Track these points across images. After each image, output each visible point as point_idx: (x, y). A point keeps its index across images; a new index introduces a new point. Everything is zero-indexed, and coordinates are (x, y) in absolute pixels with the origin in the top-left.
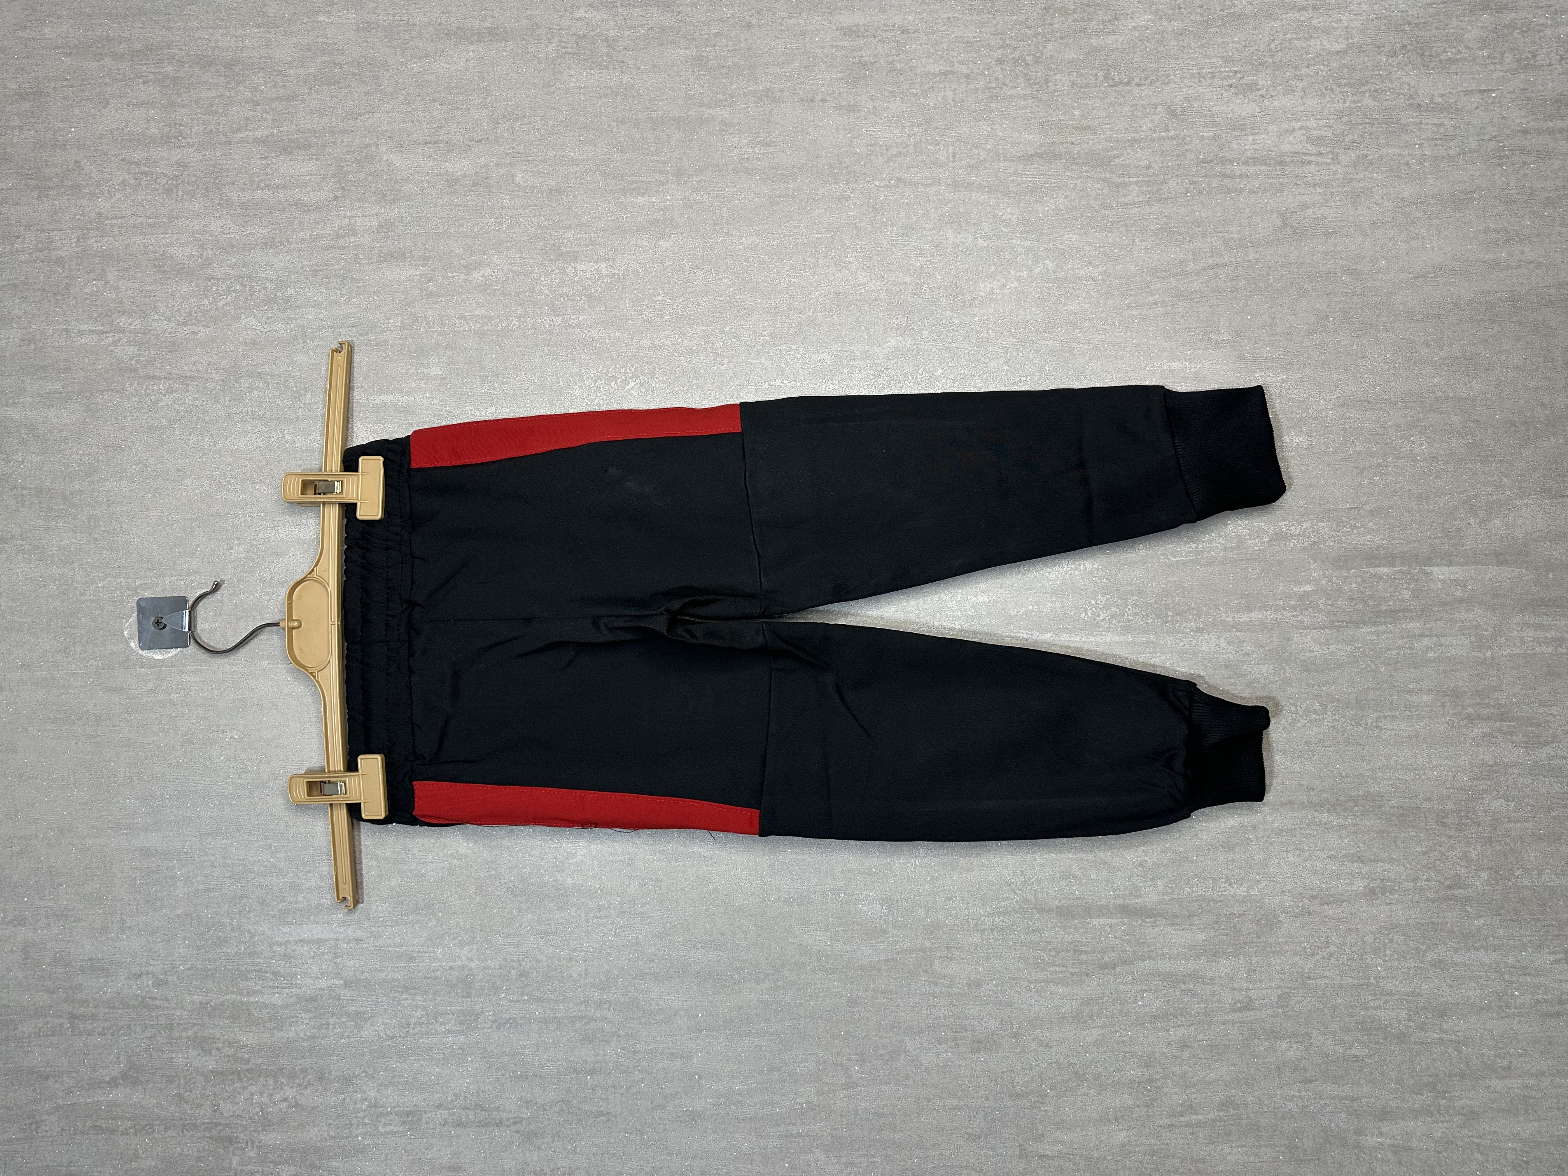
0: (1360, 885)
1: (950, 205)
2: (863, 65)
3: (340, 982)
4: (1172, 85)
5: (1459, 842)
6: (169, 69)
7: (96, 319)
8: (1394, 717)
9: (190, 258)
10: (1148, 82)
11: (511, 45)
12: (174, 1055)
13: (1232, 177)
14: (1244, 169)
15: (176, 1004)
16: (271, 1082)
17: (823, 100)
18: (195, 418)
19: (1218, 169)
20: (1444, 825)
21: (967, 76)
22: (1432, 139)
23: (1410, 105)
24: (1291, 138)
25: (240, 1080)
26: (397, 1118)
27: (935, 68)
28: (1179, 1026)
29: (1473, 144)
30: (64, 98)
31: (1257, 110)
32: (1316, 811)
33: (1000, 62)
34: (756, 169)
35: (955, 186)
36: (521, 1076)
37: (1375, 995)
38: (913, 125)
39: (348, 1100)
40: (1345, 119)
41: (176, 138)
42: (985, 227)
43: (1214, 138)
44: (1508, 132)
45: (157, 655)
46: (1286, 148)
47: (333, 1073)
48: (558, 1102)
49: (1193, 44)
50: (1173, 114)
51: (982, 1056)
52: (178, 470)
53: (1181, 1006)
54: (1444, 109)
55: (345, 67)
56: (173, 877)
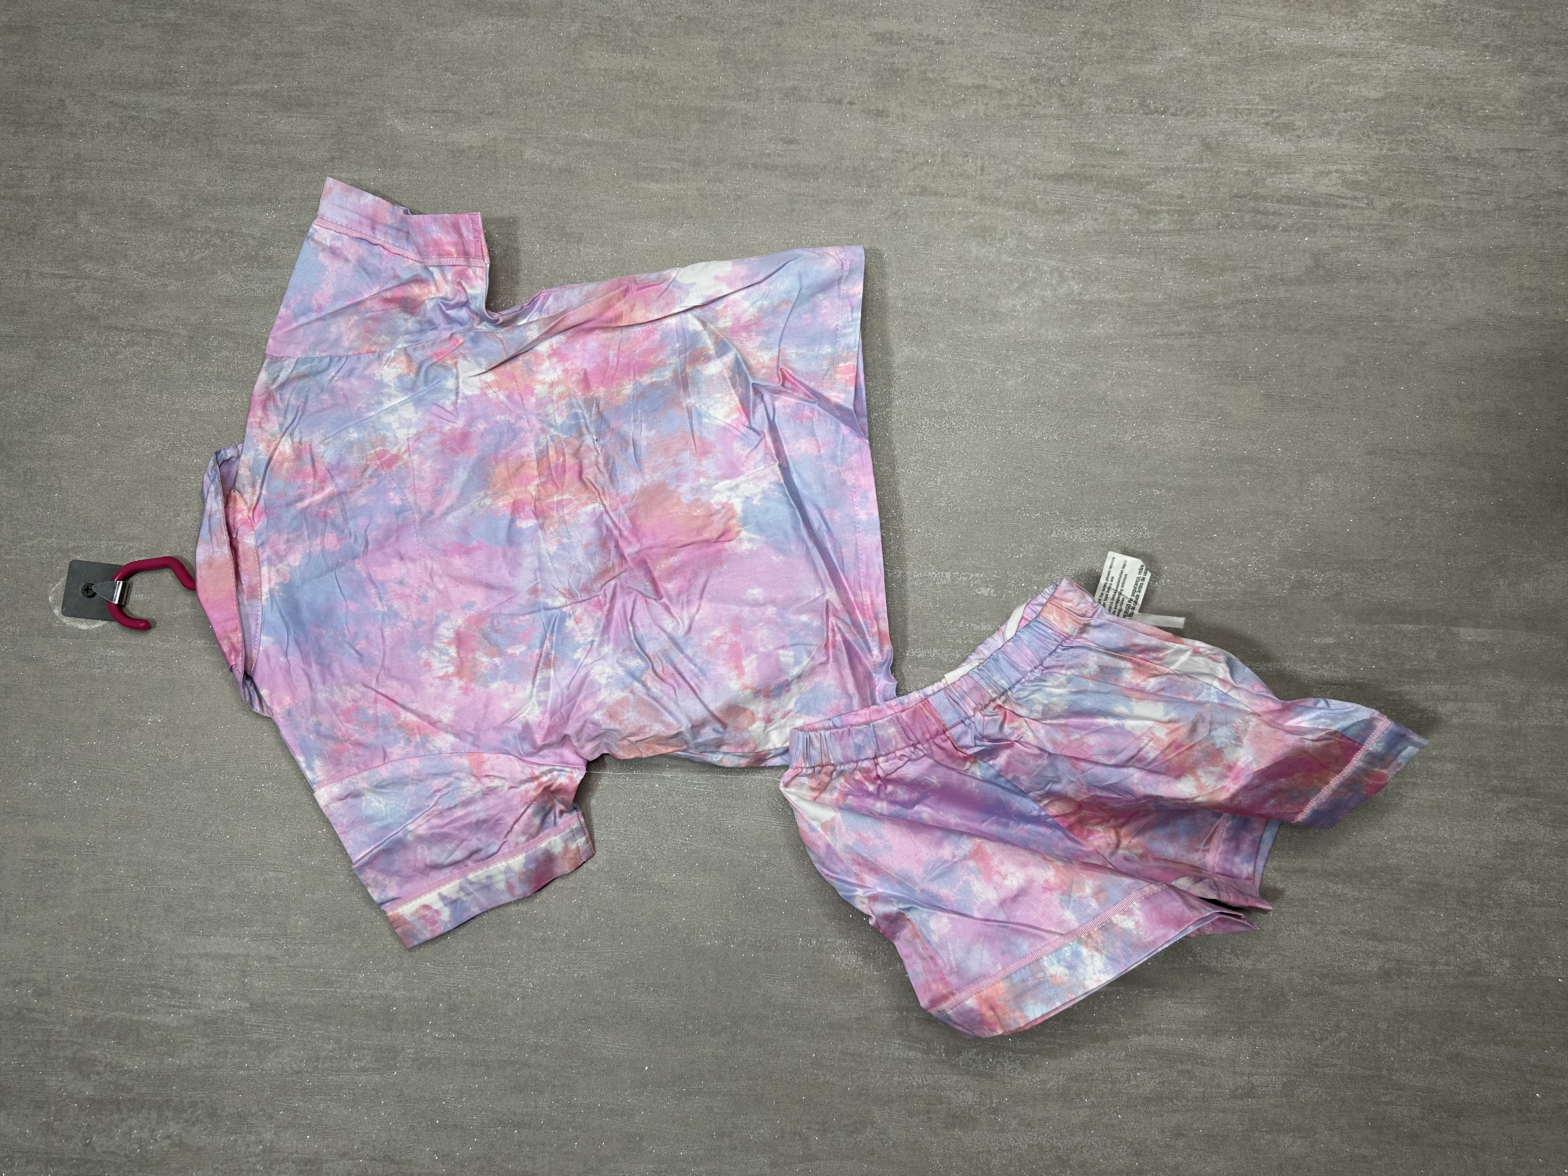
0: (1374, 965)
1: (977, 217)
2: (894, 71)
3: (245, 1005)
4: (1208, 118)
5: (1481, 924)
6: (171, 15)
7: (60, 262)
8: (1415, 784)
9: (170, 208)
10: (1184, 112)
11: (532, 21)
12: (47, 1078)
13: (1265, 213)
14: (1278, 206)
15: (57, 1018)
16: (154, 1115)
17: (851, 103)
18: (155, 375)
19: (1251, 204)
20: (1465, 905)
21: (1000, 92)
22: (1468, 193)
23: (1447, 157)
24: (1326, 181)
25: (119, 1111)
26: (293, 1166)
27: (969, 81)
28: (1174, 1111)
29: (1509, 201)
30: (56, 35)
31: (1294, 149)
32: (1330, 881)
33: (1034, 80)
34: (777, 166)
35: (982, 199)
36: (440, 1125)
37: (1387, 1088)
38: (942, 135)
39: (240, 1142)
40: (1381, 166)
41: (170, 84)
42: (1011, 242)
43: (1249, 174)
44: (1544, 192)
45: (83, 625)
46: (1321, 189)
47: (227, 1110)
48: (478, 1158)
49: (1231, 80)
50: (1207, 146)
51: (957, 1132)
52: (130, 428)
53: (1177, 1089)
54: (1481, 164)
55: (357, 29)
56: (70, 873)
